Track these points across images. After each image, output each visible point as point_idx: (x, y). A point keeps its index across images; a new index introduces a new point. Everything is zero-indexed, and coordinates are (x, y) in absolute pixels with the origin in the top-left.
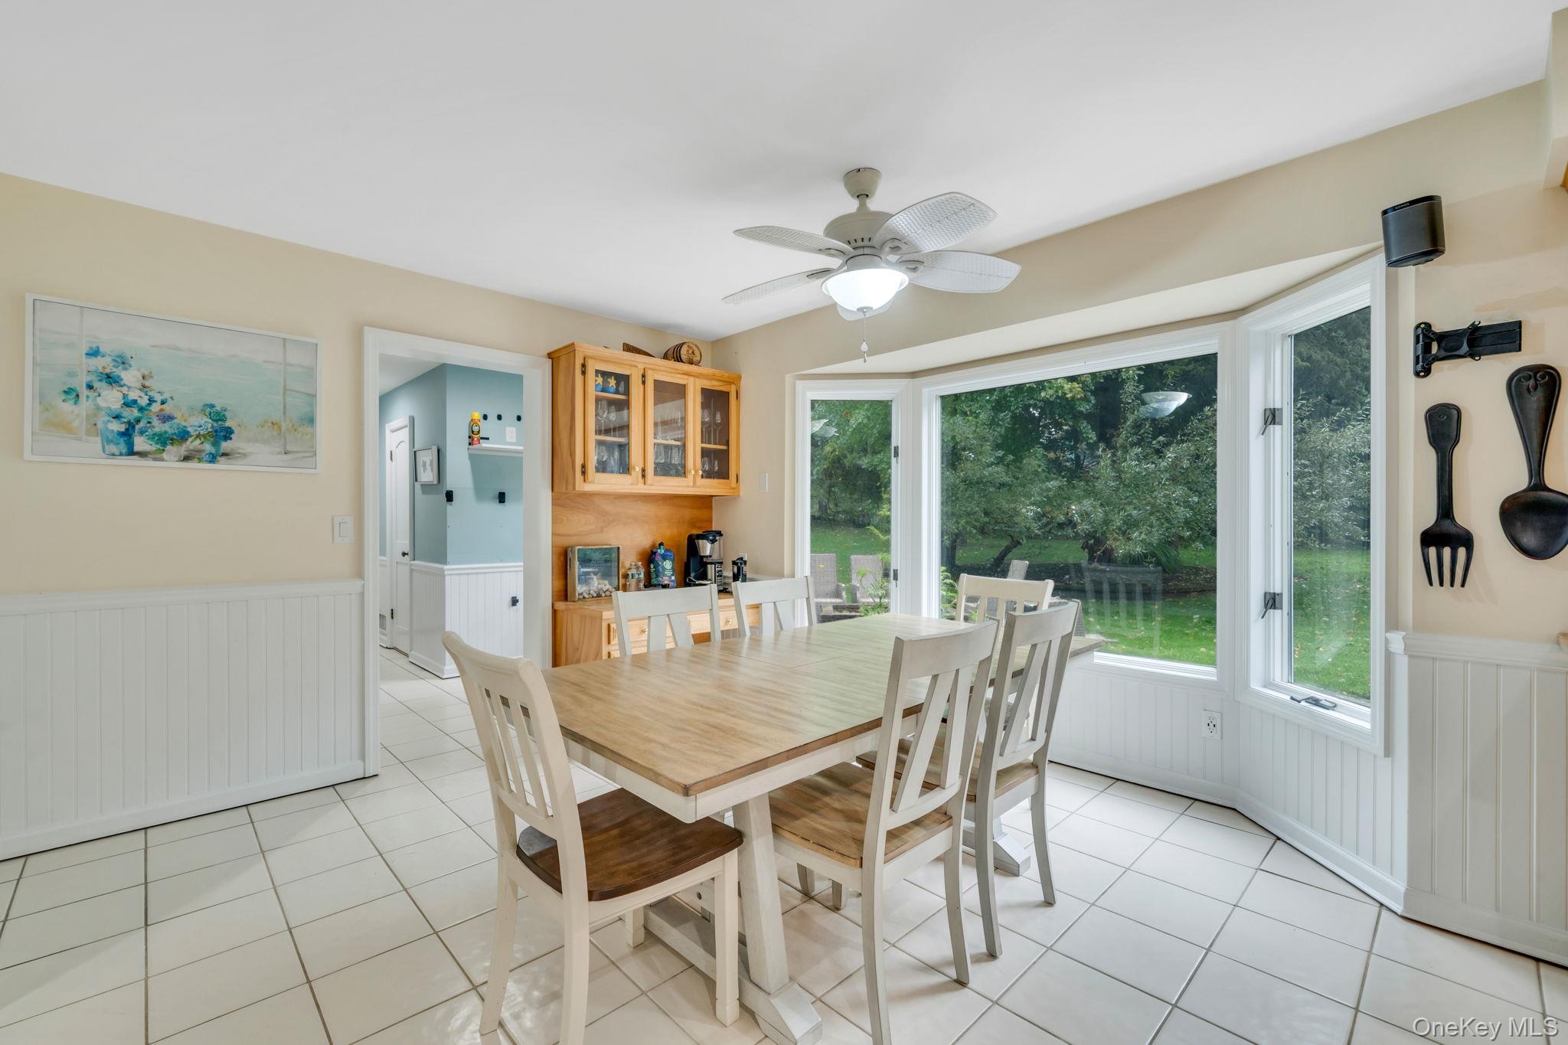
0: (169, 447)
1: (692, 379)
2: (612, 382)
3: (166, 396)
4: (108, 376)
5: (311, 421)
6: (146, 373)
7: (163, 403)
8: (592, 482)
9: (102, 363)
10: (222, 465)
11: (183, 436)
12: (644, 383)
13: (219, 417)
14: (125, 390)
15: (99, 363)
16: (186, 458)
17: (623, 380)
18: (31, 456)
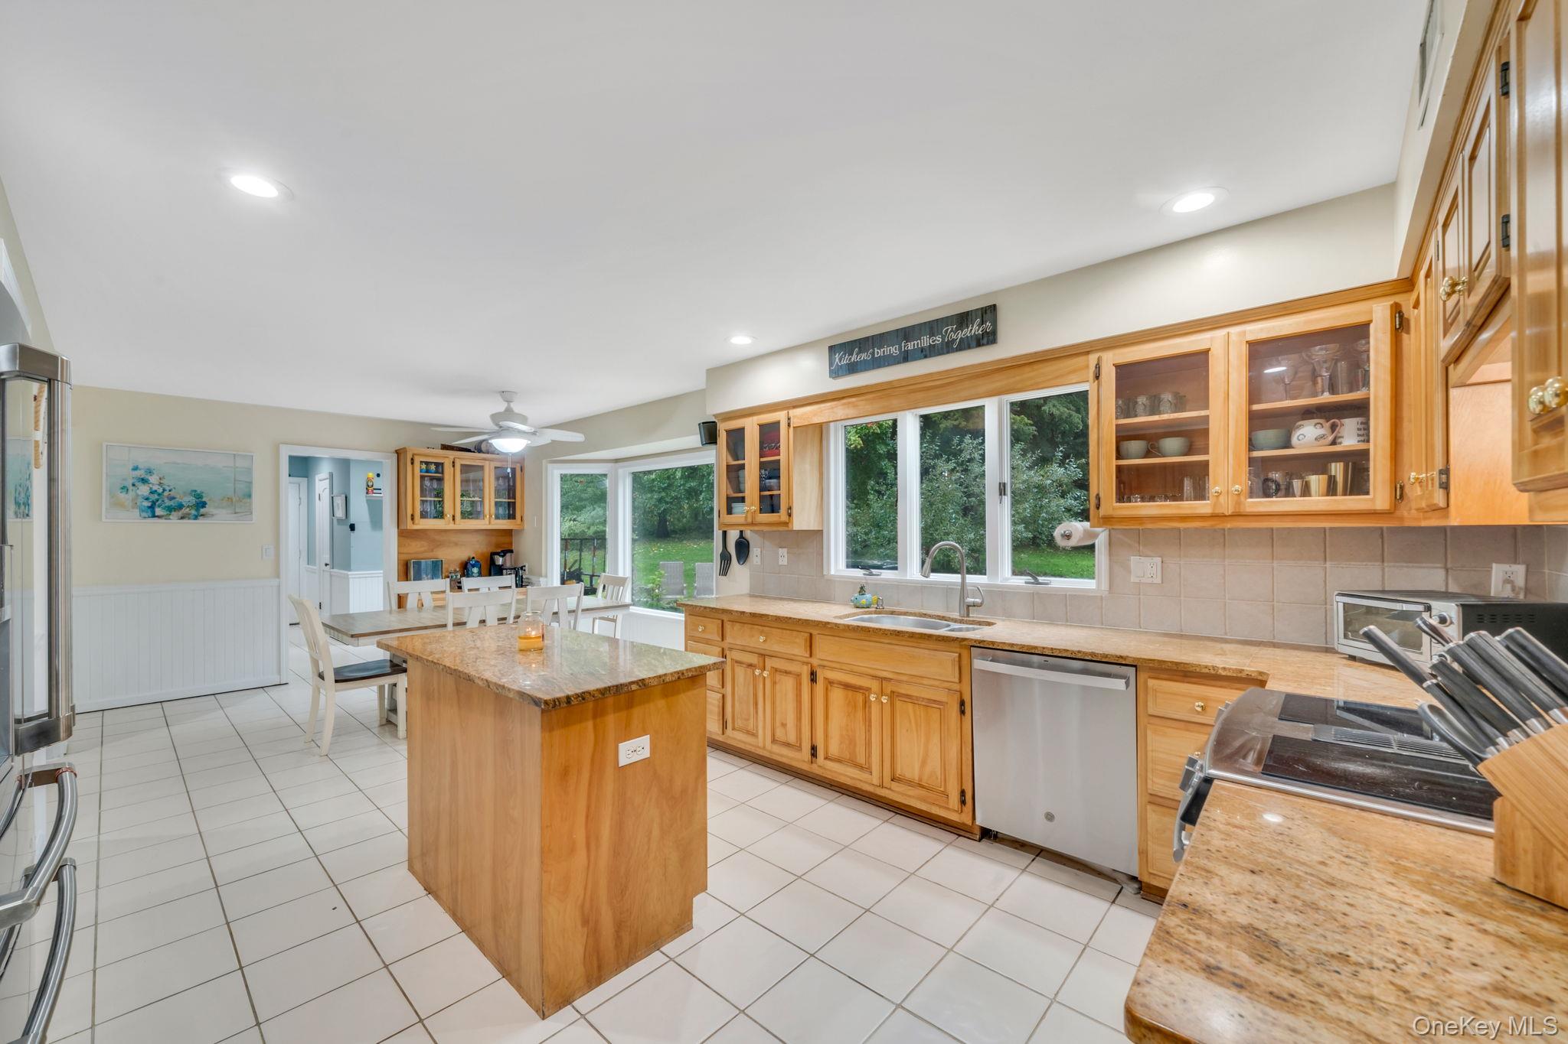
0: (173, 513)
1: (487, 462)
2: (433, 467)
3: (172, 487)
4: (143, 479)
5: (250, 496)
6: (161, 476)
7: (170, 491)
8: (418, 524)
9: (140, 473)
10: (201, 520)
11: (180, 507)
12: (454, 466)
13: (199, 496)
14: (151, 485)
15: (138, 473)
16: (182, 518)
17: (439, 466)
18: (104, 519)
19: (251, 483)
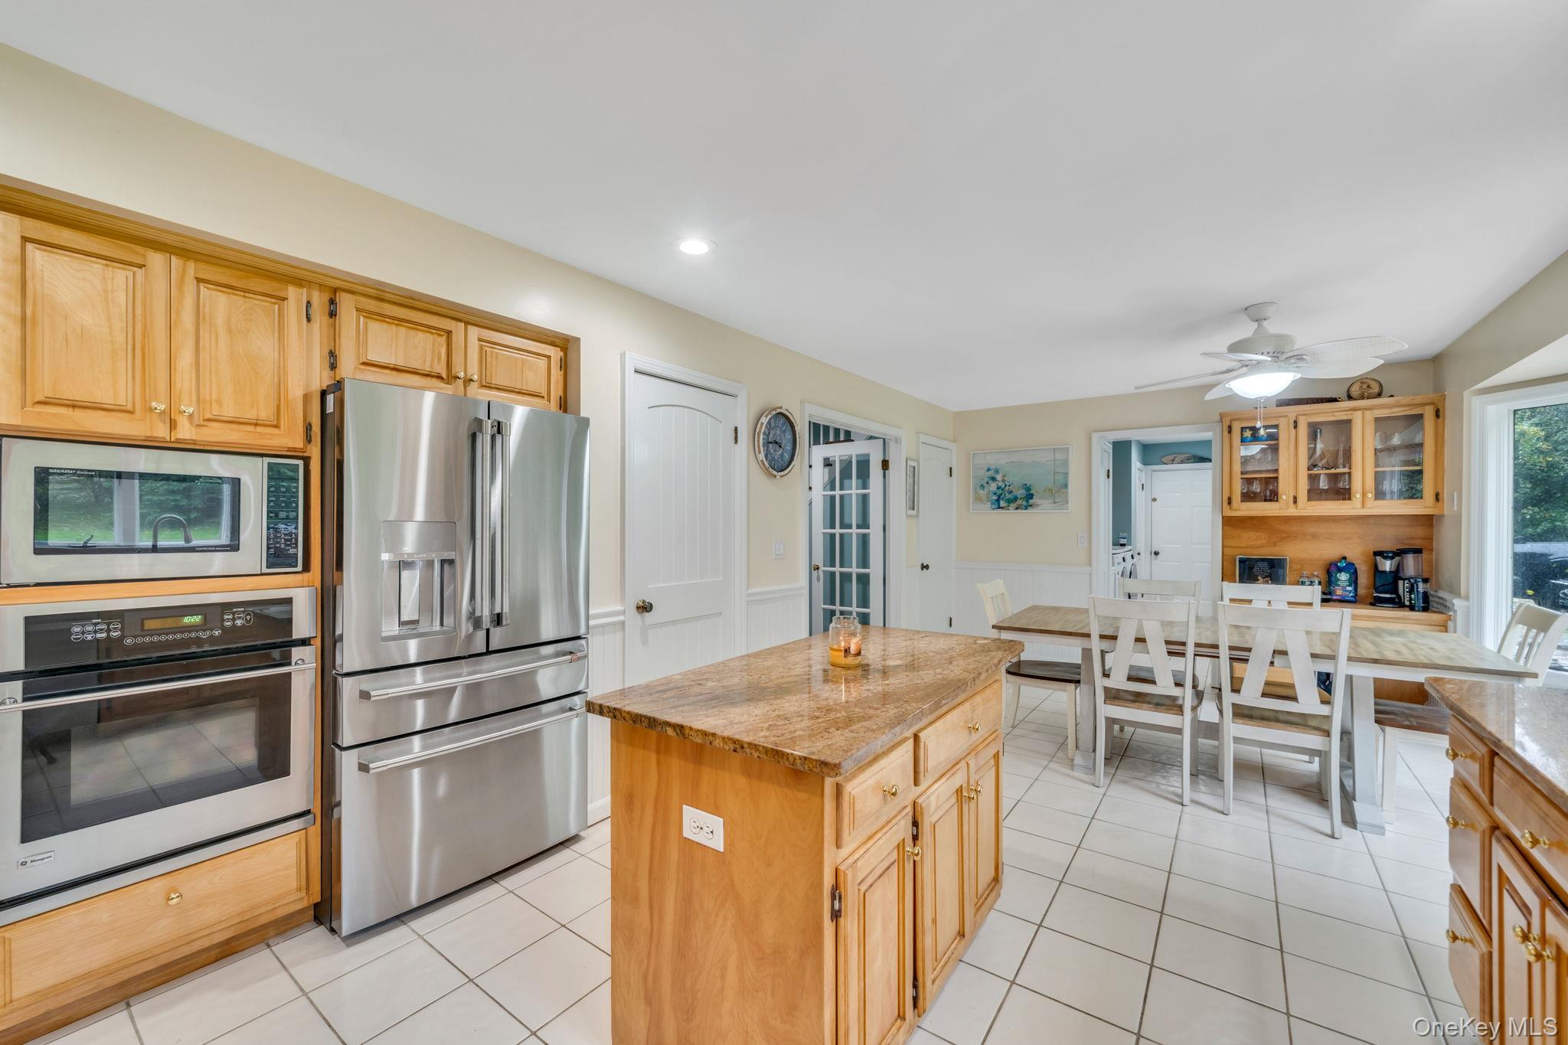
0: (1011, 504)
1: (1359, 413)
3: (1010, 483)
4: (993, 478)
5: (1066, 486)
6: (1004, 474)
7: (1009, 486)
8: (1238, 509)
9: (991, 473)
10: (1030, 510)
11: (1016, 499)
12: (1295, 427)
13: (1028, 489)
14: (997, 482)
16: (1017, 509)
18: (971, 511)
19: (1067, 474)
